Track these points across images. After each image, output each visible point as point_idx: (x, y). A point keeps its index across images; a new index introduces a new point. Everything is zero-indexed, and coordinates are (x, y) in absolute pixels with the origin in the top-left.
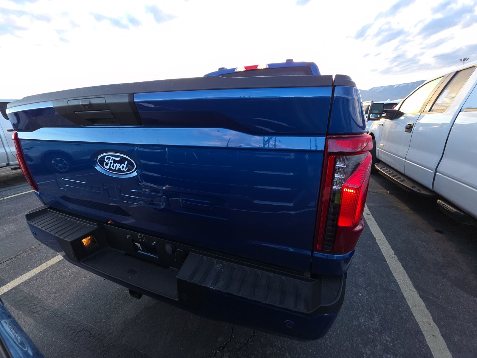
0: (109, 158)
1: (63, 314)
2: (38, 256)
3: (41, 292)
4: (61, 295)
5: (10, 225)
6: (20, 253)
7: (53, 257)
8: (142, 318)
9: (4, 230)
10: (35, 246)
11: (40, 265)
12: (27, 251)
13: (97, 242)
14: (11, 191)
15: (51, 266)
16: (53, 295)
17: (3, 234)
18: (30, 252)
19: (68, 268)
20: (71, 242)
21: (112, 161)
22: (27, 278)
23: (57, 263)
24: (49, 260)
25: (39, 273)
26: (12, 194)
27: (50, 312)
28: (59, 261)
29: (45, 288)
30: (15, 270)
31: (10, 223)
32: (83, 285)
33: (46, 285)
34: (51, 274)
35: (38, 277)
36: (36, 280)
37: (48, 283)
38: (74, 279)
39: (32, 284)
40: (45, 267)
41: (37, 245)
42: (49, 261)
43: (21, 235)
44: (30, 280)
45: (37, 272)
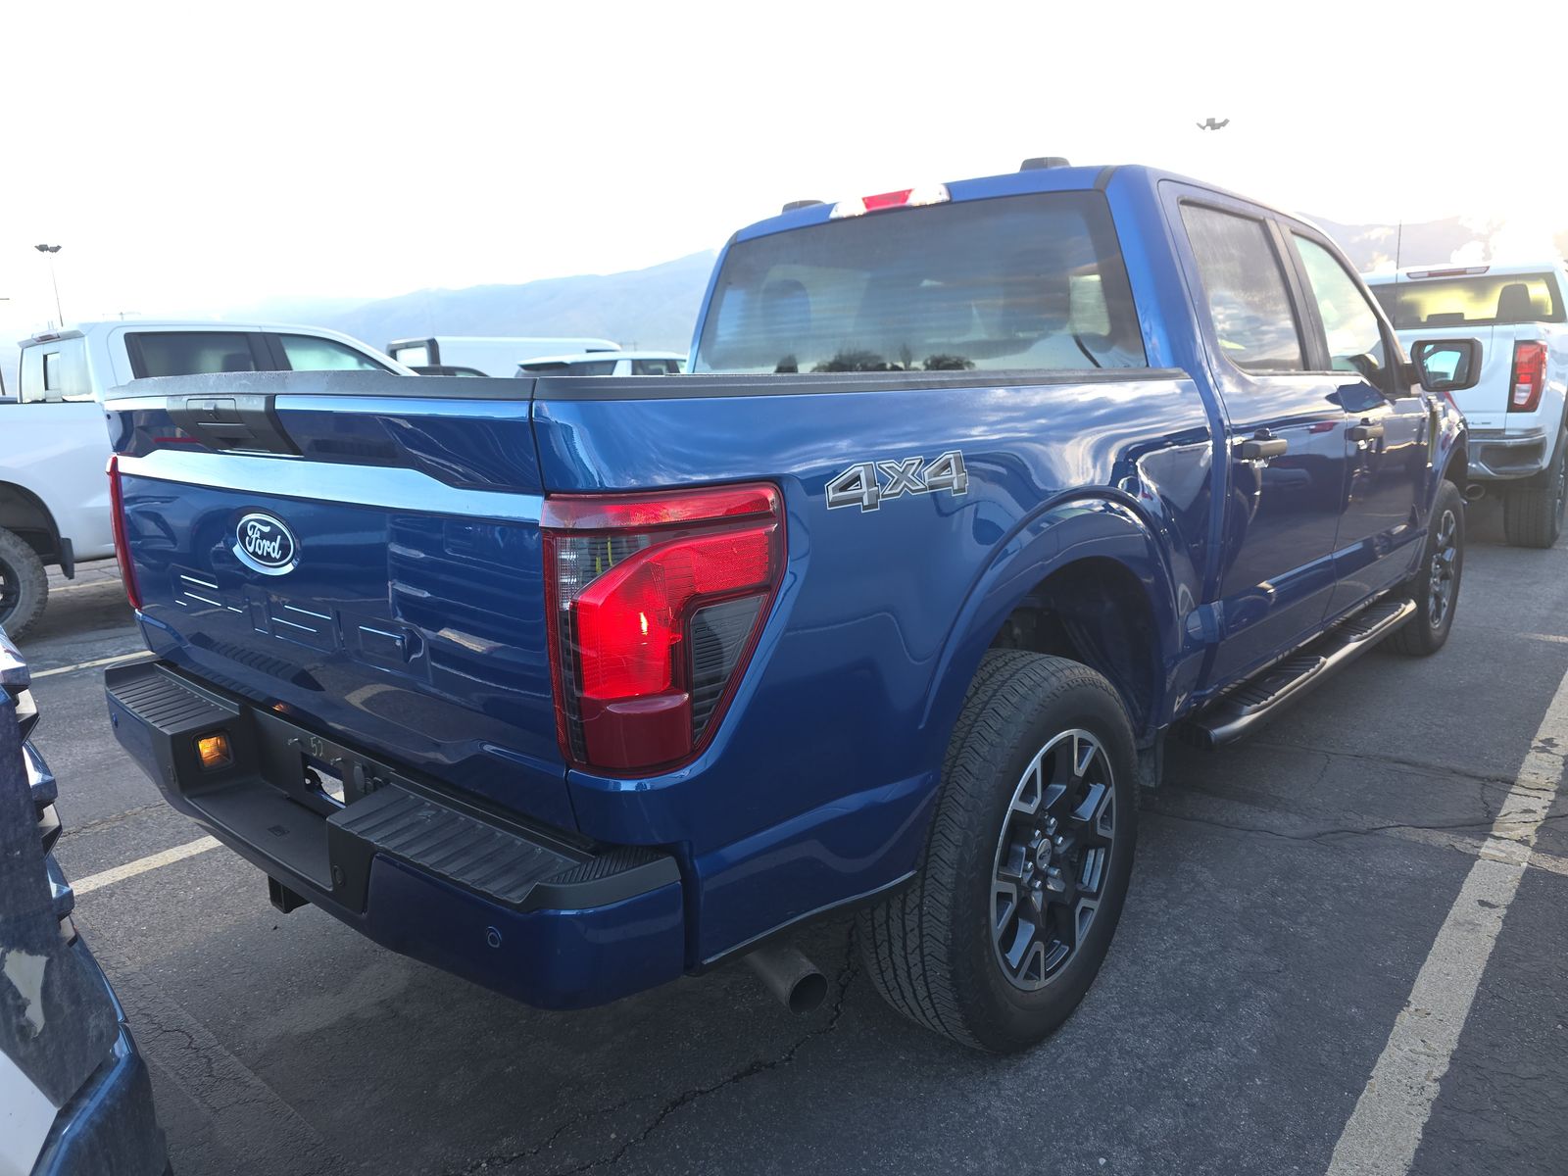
0: (254, 527)
1: (144, 985)
2: (135, 839)
3: (114, 927)
4: (157, 943)
5: (89, 743)
6: (94, 822)
7: (168, 848)
8: (327, 1040)
9: (70, 755)
10: (134, 811)
11: (131, 861)
12: (110, 821)
13: (232, 756)
14: (118, 642)
15: (157, 869)
16: (137, 939)
17: (66, 766)
18: (118, 823)
19: (197, 882)
20: (172, 736)
21: (258, 536)
22: (92, 887)
23: (174, 863)
24: (156, 853)
25: (124, 880)
26: (118, 651)
27: (118, 975)
28: (181, 860)
29: (127, 918)
30: (68, 863)
31: (90, 738)
32: (218, 930)
33: (130, 911)
34: (150, 887)
35: (118, 891)
36: (111, 896)
37: (137, 909)
38: (201, 911)
39: (98, 905)
40: (141, 870)
41: (139, 809)
42: (155, 856)
43: (109, 776)
44: (97, 892)
45: (119, 878)
